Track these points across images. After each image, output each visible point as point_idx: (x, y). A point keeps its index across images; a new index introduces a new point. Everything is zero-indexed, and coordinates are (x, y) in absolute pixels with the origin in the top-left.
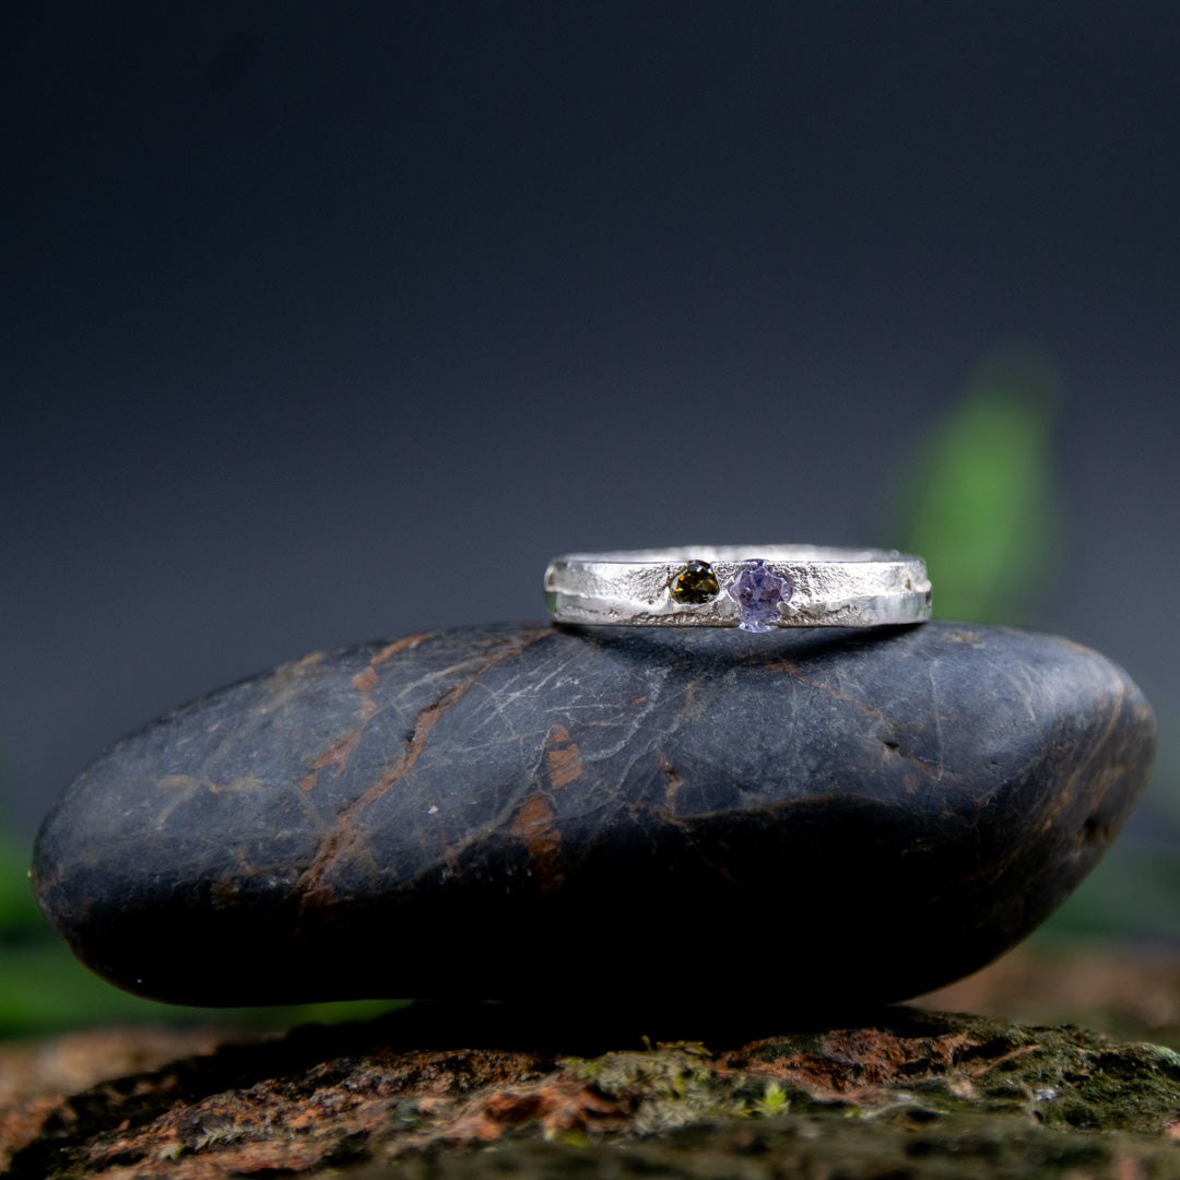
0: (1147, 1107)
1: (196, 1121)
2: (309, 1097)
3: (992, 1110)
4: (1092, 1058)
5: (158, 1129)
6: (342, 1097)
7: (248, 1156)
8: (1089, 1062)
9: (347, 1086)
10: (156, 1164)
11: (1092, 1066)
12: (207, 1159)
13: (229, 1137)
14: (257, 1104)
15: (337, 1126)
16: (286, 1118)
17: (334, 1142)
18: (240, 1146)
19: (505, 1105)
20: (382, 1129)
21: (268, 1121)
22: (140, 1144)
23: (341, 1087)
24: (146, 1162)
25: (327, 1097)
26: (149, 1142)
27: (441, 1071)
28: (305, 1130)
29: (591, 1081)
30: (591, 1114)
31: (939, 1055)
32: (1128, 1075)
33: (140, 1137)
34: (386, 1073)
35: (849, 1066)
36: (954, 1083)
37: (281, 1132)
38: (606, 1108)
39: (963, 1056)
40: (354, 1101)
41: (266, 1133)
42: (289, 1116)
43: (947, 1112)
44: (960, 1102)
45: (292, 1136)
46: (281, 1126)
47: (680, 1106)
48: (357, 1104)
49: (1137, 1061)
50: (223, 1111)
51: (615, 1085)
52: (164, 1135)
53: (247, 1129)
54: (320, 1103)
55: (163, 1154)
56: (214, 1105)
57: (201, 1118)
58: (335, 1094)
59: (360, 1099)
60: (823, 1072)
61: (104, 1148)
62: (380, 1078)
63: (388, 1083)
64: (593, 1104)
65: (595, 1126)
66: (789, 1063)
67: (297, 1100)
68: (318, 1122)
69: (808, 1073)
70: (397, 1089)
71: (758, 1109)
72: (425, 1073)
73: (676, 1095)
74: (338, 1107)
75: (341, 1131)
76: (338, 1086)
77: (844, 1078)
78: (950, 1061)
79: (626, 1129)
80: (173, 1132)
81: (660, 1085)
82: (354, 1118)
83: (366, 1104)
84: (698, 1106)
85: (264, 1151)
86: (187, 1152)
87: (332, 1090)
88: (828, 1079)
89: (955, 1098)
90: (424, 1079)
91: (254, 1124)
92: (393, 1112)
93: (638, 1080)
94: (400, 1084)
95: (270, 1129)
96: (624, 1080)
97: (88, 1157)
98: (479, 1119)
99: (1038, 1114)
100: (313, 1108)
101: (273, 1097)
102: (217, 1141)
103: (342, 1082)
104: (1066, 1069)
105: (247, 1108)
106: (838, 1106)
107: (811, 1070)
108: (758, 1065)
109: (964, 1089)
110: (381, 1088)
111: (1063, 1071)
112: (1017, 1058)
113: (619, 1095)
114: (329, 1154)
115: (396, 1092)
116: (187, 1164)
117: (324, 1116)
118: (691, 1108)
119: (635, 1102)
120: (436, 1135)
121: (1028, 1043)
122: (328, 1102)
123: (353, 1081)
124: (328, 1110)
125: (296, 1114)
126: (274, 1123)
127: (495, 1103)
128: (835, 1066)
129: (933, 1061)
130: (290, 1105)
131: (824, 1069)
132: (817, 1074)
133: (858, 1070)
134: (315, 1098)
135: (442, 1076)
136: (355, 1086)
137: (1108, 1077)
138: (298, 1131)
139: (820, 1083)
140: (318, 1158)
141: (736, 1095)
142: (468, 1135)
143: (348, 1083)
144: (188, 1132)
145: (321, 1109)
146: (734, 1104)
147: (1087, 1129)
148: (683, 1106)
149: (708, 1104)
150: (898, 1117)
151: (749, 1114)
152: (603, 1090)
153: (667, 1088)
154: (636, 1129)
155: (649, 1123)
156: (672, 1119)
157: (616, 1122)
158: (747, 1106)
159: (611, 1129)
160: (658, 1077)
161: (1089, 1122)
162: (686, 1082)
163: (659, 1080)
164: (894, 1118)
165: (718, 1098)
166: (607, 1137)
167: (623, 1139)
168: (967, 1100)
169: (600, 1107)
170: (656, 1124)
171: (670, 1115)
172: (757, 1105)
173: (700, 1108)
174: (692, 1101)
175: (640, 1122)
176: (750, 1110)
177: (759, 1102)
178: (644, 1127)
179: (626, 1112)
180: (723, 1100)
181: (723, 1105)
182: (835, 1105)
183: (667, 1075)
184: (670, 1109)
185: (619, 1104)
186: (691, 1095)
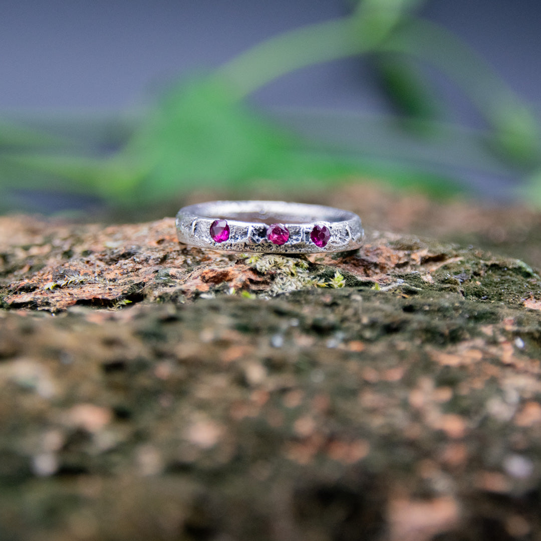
0: (512, 291)
1: (62, 272)
2: (116, 264)
3: (441, 289)
4: (487, 266)
5: (43, 274)
6: (132, 265)
7: (86, 291)
8: (485, 267)
9: (134, 260)
10: (42, 292)
11: (486, 269)
12: (66, 291)
13: (77, 281)
14: (90, 265)
15: (129, 279)
16: (105, 273)
17: (127, 287)
18: (83, 286)
19: (211, 275)
20: (151, 282)
21: (96, 274)
22: (35, 282)
23: (131, 260)
24: (37, 291)
25: (125, 264)
26: (40, 281)
27: (179, 255)
28: (114, 280)
29: (252, 265)
30: (251, 281)
31: (413, 260)
32: (503, 274)
33: (35, 278)
34: (153, 254)
35: (372, 263)
36: (423, 275)
37: (102, 280)
38: (259, 279)
39: (426, 261)
40: (138, 267)
41: (95, 280)
42: (106, 272)
43: (420, 289)
44: (426, 284)
45: (108, 282)
46: (102, 277)
47: (293, 280)
48: (139, 269)
49: (507, 268)
50: (75, 268)
51: (264, 268)
52: (46, 278)
53: (86, 277)
54: (121, 268)
55: (46, 287)
56: (71, 265)
57: (65, 271)
58: (129, 263)
59: (140, 266)
60: (360, 265)
61: (18, 282)
62: (150, 257)
63: (154, 259)
64: (253, 277)
65: (254, 287)
66: (344, 260)
67: (110, 265)
68: (120, 277)
69: (353, 266)
70: (158, 262)
71: (330, 283)
72: (171, 255)
73: (292, 274)
74: (130, 270)
75: (131, 282)
76: (130, 259)
77: (369, 269)
78: (419, 263)
79: (268, 289)
80: (50, 277)
81: (284, 269)
82: (137, 276)
83: (144, 269)
84: (303, 279)
85: (94, 289)
86: (58, 287)
87: (127, 261)
88: (362, 269)
89: (424, 283)
90: (171, 258)
91: (89, 275)
92: (156, 274)
93: (275, 266)
94: (159, 260)
95: (97, 278)
96: (268, 266)
97: (10, 286)
98: (199, 281)
99: (463, 292)
100: (118, 269)
101: (98, 263)
102: (71, 282)
103: (132, 258)
104: (474, 270)
105: (86, 267)
106: (369, 284)
107: (354, 264)
108: (330, 261)
109: (428, 278)
110: (150, 262)
111: (473, 271)
112: (451, 263)
113: (266, 273)
114: (126, 292)
115: (157, 264)
116: (57, 293)
117: (123, 274)
118: (300, 281)
119: (273, 277)
120: (178, 287)
121: (456, 256)
122: (125, 267)
123: (137, 257)
124: (125, 271)
125: (109, 272)
126: (99, 275)
127: (206, 273)
128: (366, 263)
129: (412, 263)
130: (107, 267)
131: (361, 264)
132: (357, 266)
133: (376, 265)
134: (118, 265)
135: (179, 257)
136: (138, 260)
137: (494, 275)
138: (110, 280)
139: (358, 271)
140: (120, 294)
141: (321, 276)
142: (193, 289)
143: (135, 258)
144: (58, 277)
145: (122, 270)
146: (319, 280)
147: (484, 299)
148: (295, 280)
149: (307, 279)
150: (398, 291)
151: (326, 285)
152: (258, 269)
153: (288, 271)
154: (273, 290)
155: (280, 286)
156: (290, 285)
157: (263, 286)
158: (326, 281)
159: (261, 289)
160: (284, 265)
161: (485, 297)
162: (297, 268)
163: (285, 266)
164: (396, 291)
165: (312, 277)
166: (259, 292)
167: (266, 294)
168: (429, 283)
169: (256, 278)
170: (283, 287)
171: (289, 283)
172: (330, 281)
173: (304, 281)
174: (300, 277)
175: (275, 286)
176: (327, 283)
177: (331, 279)
178: (277, 288)
179: (268, 281)
180: (315, 278)
181: (314, 280)
182: (367, 282)
183: (288, 264)
184: (289, 281)
185: (265, 277)
186: (299, 274)
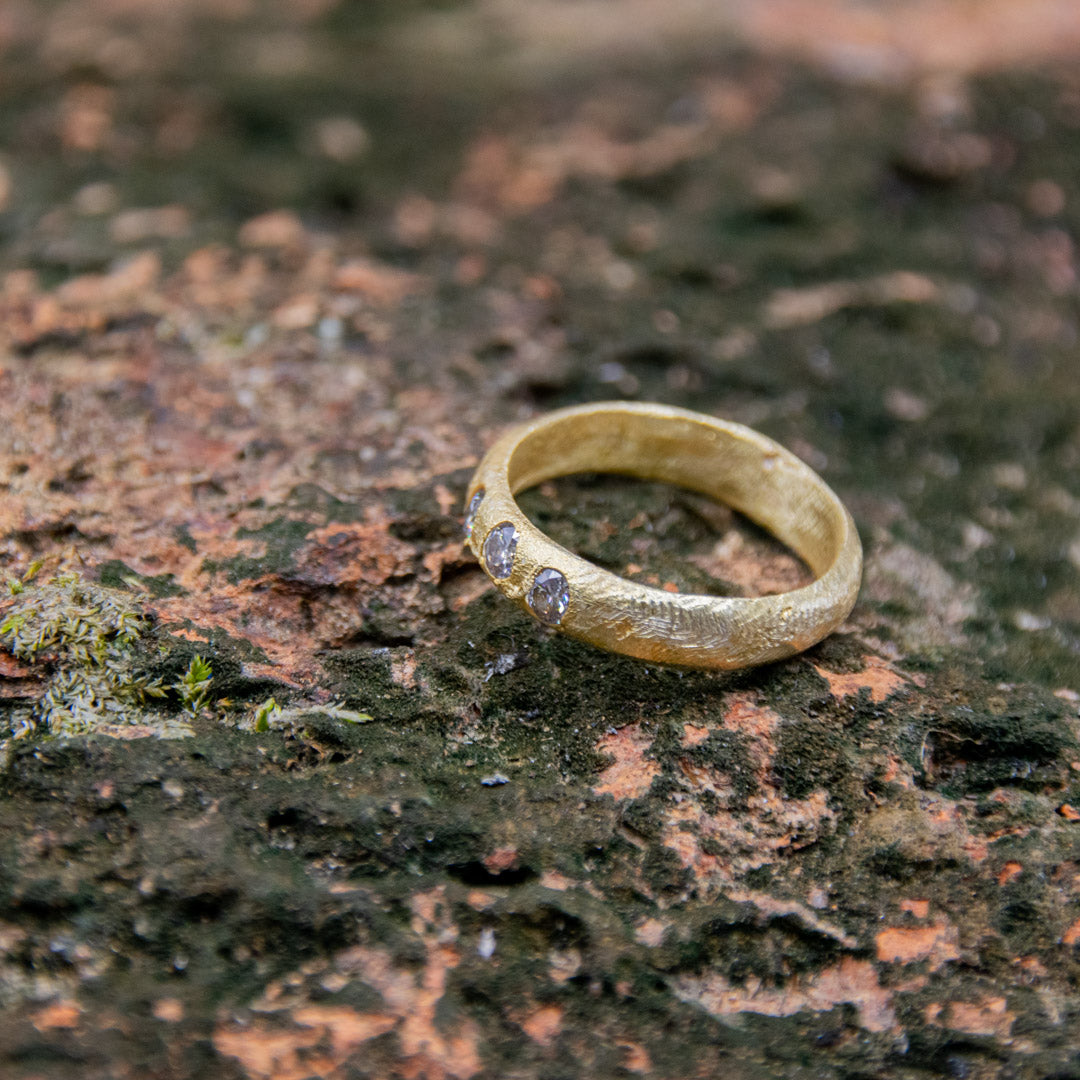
31: (426, 571)
35: (322, 586)
36: (396, 661)
38: (18, 673)
44: (390, 693)
51: (31, 648)
60: (292, 594)
66: (254, 584)
69: (275, 594)
71: (177, 686)
73: (94, 663)
77: (315, 600)
78: (435, 582)
79: (35, 697)
84: (114, 678)
107: (279, 591)
108: (221, 587)
113: (33, 660)
118: (107, 679)
119: (50, 669)
128: (307, 588)
129: (422, 577)
131: (294, 591)
141: (156, 671)
146: (152, 680)
147: (531, 719)
148: (96, 679)
149: (125, 678)
150: (305, 733)
151: (166, 692)
152: (15, 652)
153: (85, 657)
154: (44, 704)
155: (59, 695)
156: (82, 692)
157: (29, 686)
158: (164, 683)
159: (24, 694)
160: (78, 640)
161: (537, 711)
162: (109, 644)
163: (80, 642)
164: (301, 730)
165: (137, 670)
166: (16, 702)
167: (29, 711)
168: (402, 688)
169: (13, 669)
170: (66, 697)
171: (81, 687)
172: (178, 680)
173: (117, 680)
174: (109, 672)
175: (49, 695)
176: (167, 688)
177: (180, 677)
178: (52, 700)
179: (40, 676)
180: (142, 674)
181: (140, 679)
182: (262, 683)
183: (87, 638)
184: (83, 682)
185: (33, 670)
186: (110, 663)
